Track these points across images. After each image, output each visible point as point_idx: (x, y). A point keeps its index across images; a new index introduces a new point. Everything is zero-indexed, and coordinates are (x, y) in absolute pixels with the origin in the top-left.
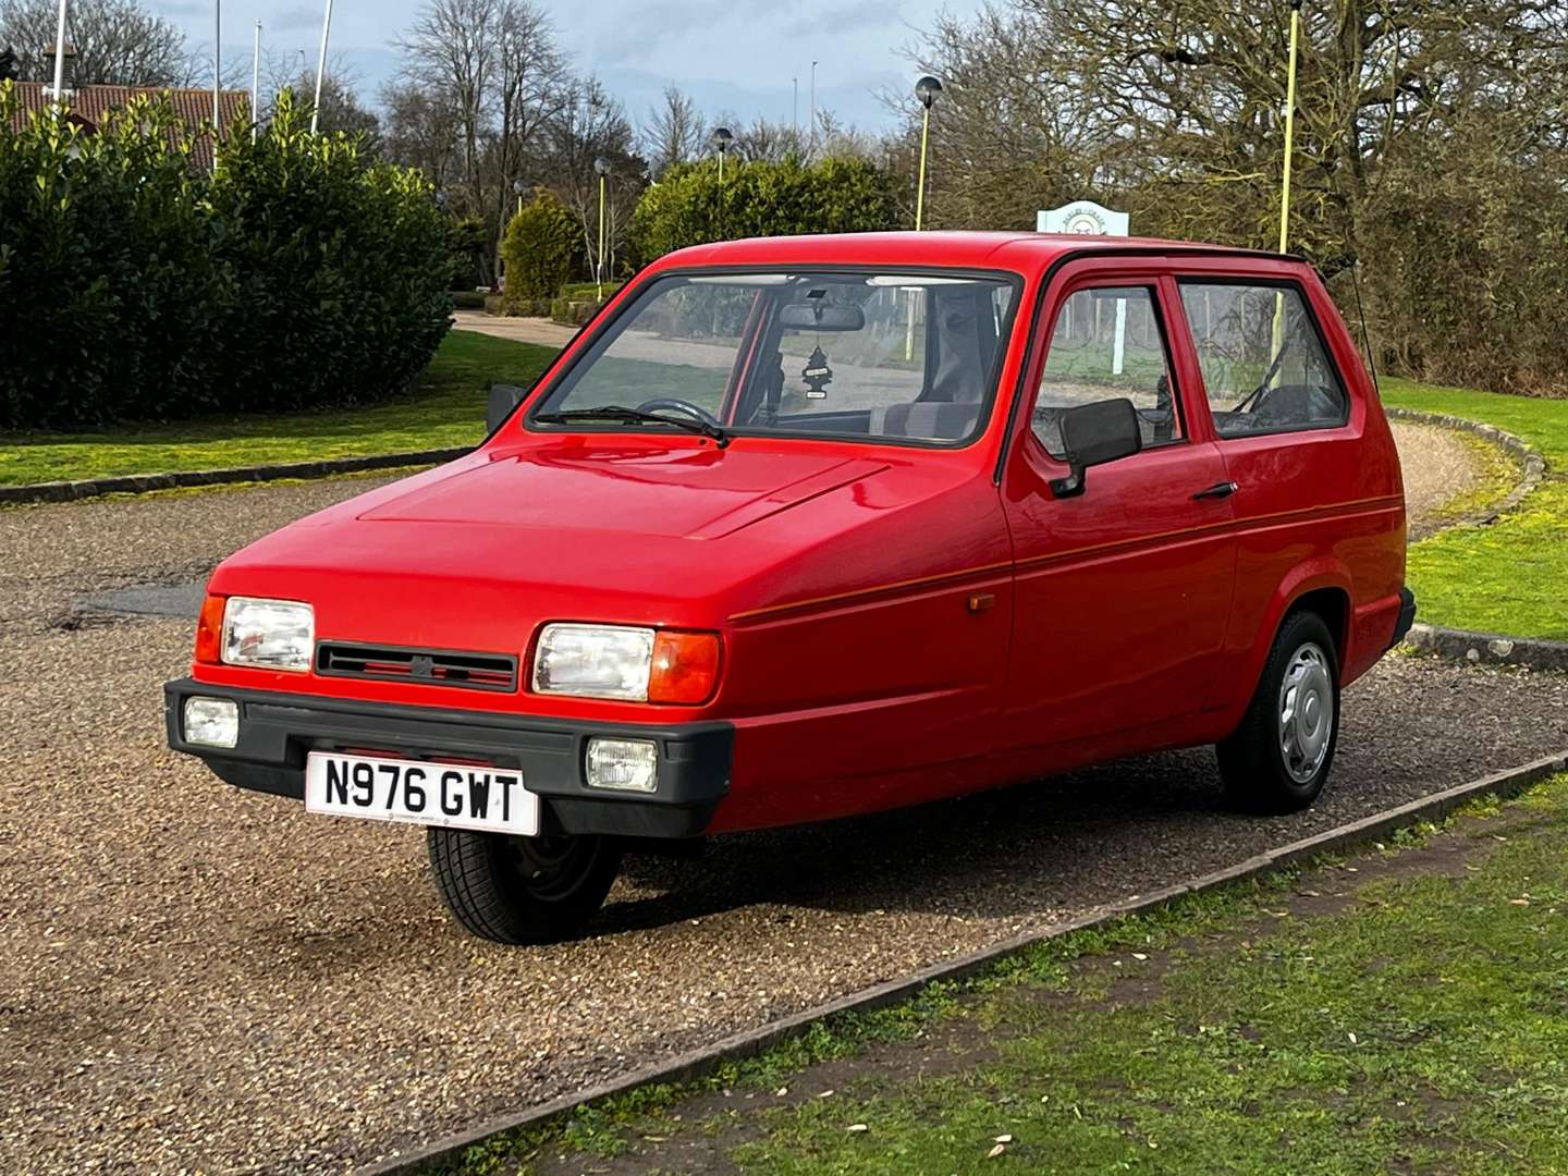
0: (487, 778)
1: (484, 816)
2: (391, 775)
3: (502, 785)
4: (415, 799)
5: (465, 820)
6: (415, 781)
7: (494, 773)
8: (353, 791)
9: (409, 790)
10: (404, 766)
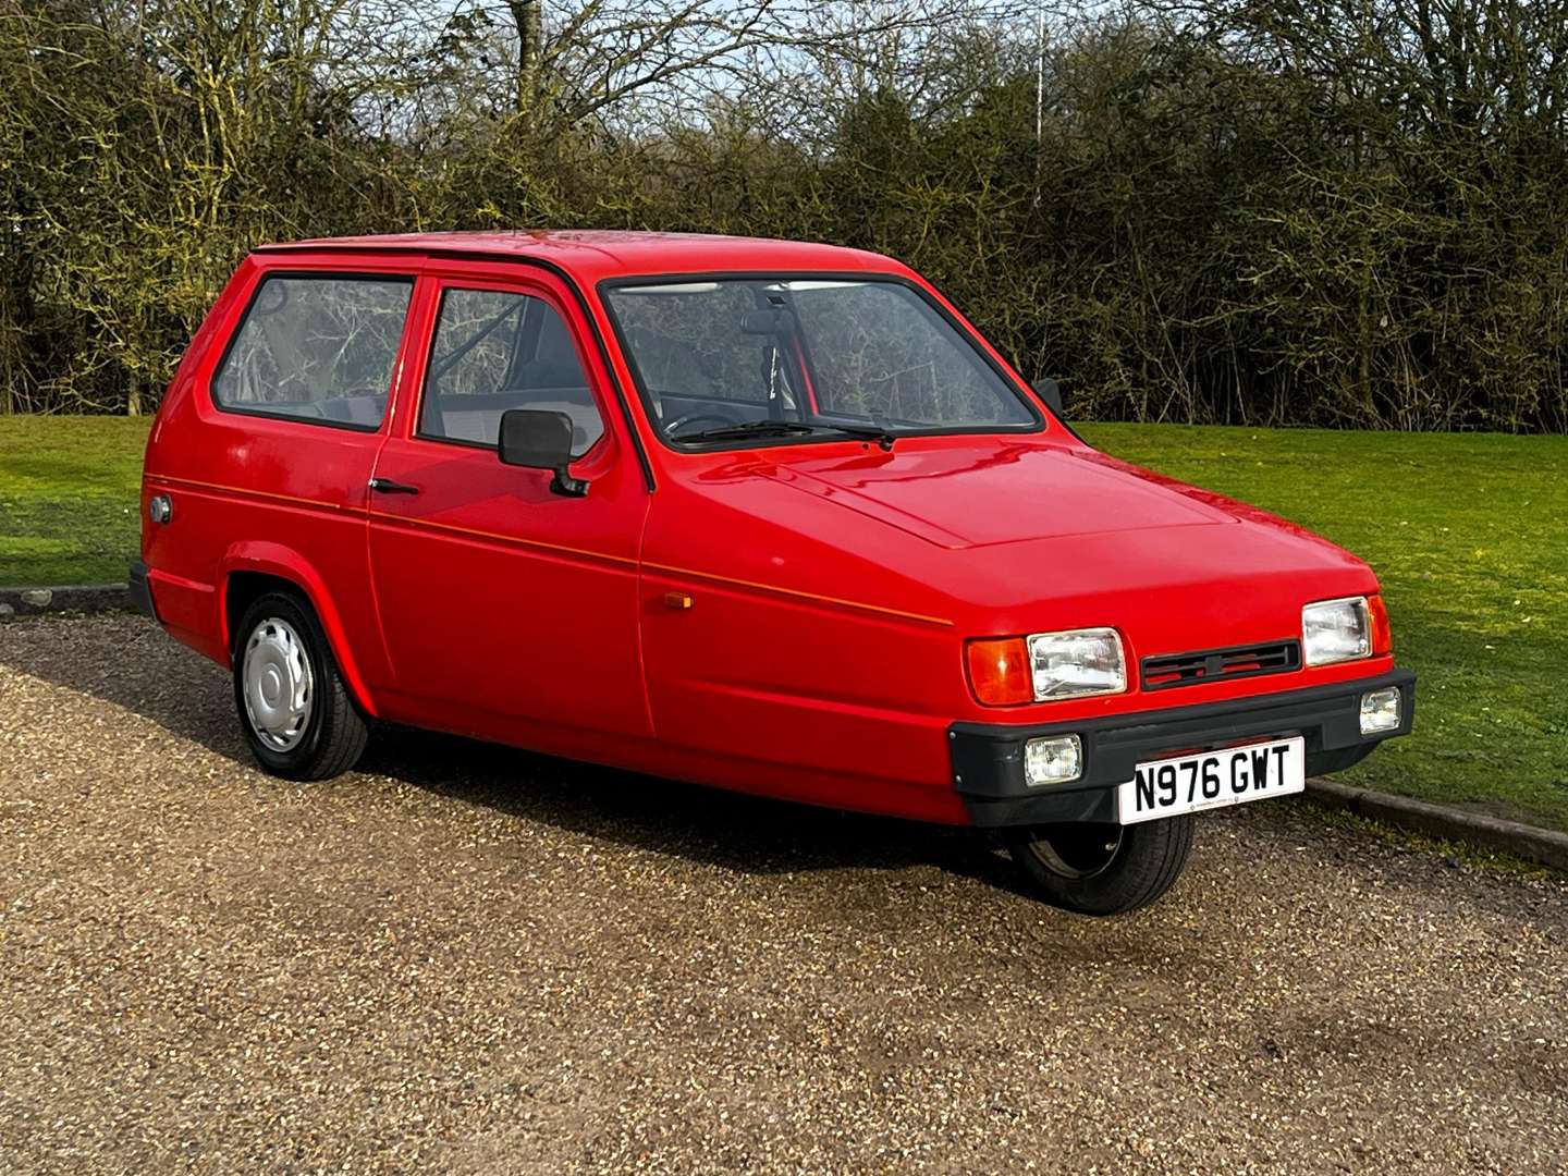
0: (1266, 751)
1: (1264, 786)
2: (1191, 770)
3: (1277, 755)
4: (1211, 786)
5: (1251, 794)
6: (1211, 770)
7: (1271, 746)
8: (1159, 793)
9: (1206, 779)
10: (1201, 759)
